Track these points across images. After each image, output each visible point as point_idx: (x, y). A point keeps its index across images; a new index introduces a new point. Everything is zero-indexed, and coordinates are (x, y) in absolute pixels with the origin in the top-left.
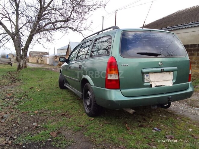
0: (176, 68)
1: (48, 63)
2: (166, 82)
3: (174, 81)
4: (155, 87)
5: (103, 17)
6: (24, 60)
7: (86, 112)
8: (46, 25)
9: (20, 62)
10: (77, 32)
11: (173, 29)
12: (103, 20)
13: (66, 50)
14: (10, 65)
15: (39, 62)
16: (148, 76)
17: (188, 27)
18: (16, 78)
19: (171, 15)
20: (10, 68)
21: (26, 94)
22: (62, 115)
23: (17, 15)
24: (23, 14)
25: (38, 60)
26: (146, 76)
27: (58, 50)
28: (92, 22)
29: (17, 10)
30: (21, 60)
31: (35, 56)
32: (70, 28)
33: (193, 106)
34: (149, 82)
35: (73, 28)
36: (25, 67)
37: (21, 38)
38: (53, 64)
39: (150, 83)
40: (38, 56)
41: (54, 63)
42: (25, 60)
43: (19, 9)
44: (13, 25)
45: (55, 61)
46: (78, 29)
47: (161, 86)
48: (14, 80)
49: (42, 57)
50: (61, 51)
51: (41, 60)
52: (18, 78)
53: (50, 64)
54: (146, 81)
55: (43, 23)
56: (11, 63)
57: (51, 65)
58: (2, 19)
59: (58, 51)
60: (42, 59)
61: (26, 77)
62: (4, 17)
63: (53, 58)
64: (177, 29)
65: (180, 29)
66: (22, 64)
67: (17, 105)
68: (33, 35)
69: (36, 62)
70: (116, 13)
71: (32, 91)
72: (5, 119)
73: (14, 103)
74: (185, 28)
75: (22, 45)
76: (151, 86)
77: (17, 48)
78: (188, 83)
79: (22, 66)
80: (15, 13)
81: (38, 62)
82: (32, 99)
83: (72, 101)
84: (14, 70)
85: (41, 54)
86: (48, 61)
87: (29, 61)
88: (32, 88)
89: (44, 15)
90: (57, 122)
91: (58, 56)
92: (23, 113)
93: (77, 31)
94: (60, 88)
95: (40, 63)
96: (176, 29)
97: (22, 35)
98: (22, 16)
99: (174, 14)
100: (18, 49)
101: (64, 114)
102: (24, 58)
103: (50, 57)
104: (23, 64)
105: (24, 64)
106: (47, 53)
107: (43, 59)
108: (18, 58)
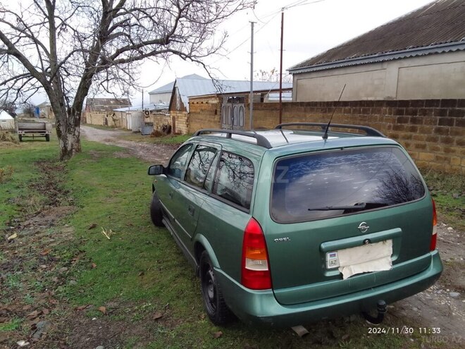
0: (399, 230)
1: (130, 126)
2: (376, 263)
3: (395, 258)
4: (351, 277)
5: (252, 23)
6: (74, 135)
7: (206, 310)
8: (119, 52)
9: (65, 139)
10: (192, 60)
11: (420, 54)
12: (252, 30)
13: (170, 95)
14: (44, 139)
15: (109, 124)
16: (335, 255)
17: (458, 50)
18: (60, 185)
19: (419, 11)
20: (44, 151)
21: (82, 248)
22: (157, 319)
23: (52, 29)
24: (66, 25)
25: (106, 119)
26: (331, 256)
27: (151, 94)
28: (226, 35)
29: (51, 17)
30: (68, 135)
31: (98, 110)
32: (175, 52)
33: (446, 285)
34: (336, 269)
35: (183, 52)
36: (79, 150)
37: (64, 82)
38: (141, 129)
39: (340, 270)
40: (107, 110)
41: (143, 128)
42: (77, 134)
43: (56, 13)
44: (45, 53)
45: (146, 123)
46: (193, 54)
47: (364, 273)
48: (54, 193)
49: (116, 113)
50: (159, 97)
51: (114, 120)
52: (63, 187)
53: (134, 130)
54: (329, 267)
55: (111, 48)
56: (47, 133)
57: (136, 132)
58: (18, 41)
59: (152, 96)
60: (115, 117)
61: (80, 185)
62: (23, 35)
63: (140, 114)
64: (430, 54)
65: (437, 53)
66: (70, 143)
67: (63, 284)
68: (91, 76)
69: (102, 122)
70: (283, 14)
71: (94, 237)
72: (39, 332)
73: (55, 279)
74: (451, 51)
75: (67, 98)
76: (341, 276)
77: (58, 108)
78: (428, 255)
79: (71, 150)
80: (47, 25)
81: (106, 123)
82: (95, 266)
83: (178, 270)
84: (54, 153)
85: (114, 104)
86: (130, 123)
87: (86, 122)
88: (94, 227)
89: (114, 28)
90: (145, 343)
91: (151, 111)
92: (76, 309)
93: (193, 58)
94: (153, 225)
95: (113, 127)
96: (427, 53)
97: (66, 74)
98: (64, 30)
99: (425, 8)
100: (60, 110)
101: (161, 318)
102: (75, 130)
103: (134, 114)
104: (72, 145)
105: (74, 144)
106: (126, 103)
107: (118, 116)
108: (61, 132)
